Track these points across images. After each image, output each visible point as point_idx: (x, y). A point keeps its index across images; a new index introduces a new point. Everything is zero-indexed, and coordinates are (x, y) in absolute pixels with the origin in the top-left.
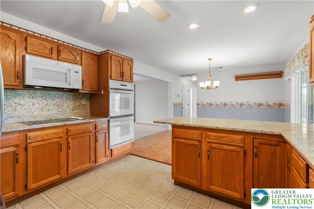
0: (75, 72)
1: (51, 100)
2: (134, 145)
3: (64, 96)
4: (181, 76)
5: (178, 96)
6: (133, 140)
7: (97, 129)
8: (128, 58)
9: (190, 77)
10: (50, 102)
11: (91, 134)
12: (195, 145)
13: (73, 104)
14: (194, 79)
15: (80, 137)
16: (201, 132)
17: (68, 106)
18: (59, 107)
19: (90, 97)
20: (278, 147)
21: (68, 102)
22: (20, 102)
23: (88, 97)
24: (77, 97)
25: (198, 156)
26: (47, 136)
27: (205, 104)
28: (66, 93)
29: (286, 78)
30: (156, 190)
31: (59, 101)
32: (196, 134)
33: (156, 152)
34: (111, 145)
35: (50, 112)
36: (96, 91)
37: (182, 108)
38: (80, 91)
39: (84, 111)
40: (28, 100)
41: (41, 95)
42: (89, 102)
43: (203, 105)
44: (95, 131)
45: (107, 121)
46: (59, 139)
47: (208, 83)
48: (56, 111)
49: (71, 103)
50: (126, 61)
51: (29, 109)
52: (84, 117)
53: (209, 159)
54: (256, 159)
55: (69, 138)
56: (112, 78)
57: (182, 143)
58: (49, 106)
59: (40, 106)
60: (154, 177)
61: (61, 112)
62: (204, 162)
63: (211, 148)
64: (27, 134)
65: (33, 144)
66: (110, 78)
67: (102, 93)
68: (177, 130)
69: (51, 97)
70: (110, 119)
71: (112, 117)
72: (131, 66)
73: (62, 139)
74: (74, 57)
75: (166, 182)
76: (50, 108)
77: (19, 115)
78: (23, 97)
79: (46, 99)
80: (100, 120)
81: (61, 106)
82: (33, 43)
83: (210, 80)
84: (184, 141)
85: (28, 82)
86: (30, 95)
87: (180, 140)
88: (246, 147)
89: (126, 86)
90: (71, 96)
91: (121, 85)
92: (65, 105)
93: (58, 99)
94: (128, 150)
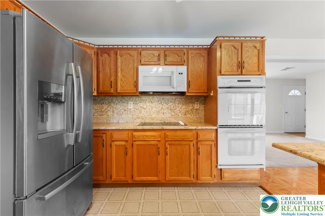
0: (179, 74)
1: (165, 104)
2: (279, 174)
3: (177, 100)
7: (199, 139)
8: (253, 38)
10: (165, 106)
11: (191, 143)
13: (185, 108)
15: (179, 145)
17: (181, 110)
18: (172, 111)
19: (204, 100)
21: (180, 106)
22: (143, 106)
23: (202, 100)
24: (189, 101)
26: (147, 137)
28: (178, 97)
31: (172, 105)
35: (165, 115)
36: (207, 93)
38: (187, 94)
39: (197, 115)
40: (148, 104)
41: (158, 100)
42: (203, 106)
44: (197, 141)
45: (215, 131)
46: (157, 142)
48: (169, 115)
49: (184, 107)
51: (149, 112)
52: (197, 122)
55: (167, 143)
56: (223, 73)
58: (164, 110)
59: (157, 109)
61: (173, 115)
64: (133, 133)
65: (137, 143)
66: (219, 73)
67: (212, 94)
69: (166, 102)
70: (220, 129)
72: (259, 50)
73: (160, 142)
74: (180, 57)
76: (165, 111)
77: (143, 117)
78: (146, 102)
79: (161, 103)
81: (174, 110)
82: (145, 55)
85: (140, 90)
86: (150, 101)
89: (250, 81)
90: (183, 100)
91: (238, 81)
92: (178, 109)
93: (172, 103)
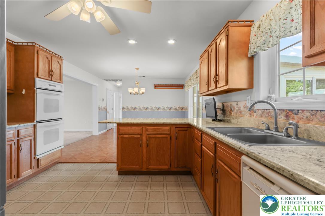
4: (106, 80)
5: (103, 100)
6: (63, 147)
7: (20, 137)
8: (56, 55)
9: (115, 82)
11: (13, 143)
12: (138, 138)
14: (119, 84)
16: (141, 127)
20: (188, 131)
25: (140, 147)
27: (130, 108)
29: (186, 89)
30: (104, 183)
32: (137, 129)
33: (89, 156)
34: (37, 153)
37: (107, 112)
43: (128, 109)
44: (18, 138)
45: (33, 126)
47: (136, 90)
50: (56, 59)
53: (148, 147)
54: (177, 140)
56: (40, 76)
57: (126, 138)
60: (97, 175)
62: (144, 150)
63: (150, 138)
66: (37, 76)
67: (24, 93)
68: (121, 128)
70: (37, 124)
71: (38, 121)
72: (60, 65)
75: (110, 175)
80: (25, 125)
83: (137, 87)
84: (129, 136)
87: (125, 136)
88: (171, 134)
89: (55, 86)
91: (49, 85)
94: (56, 159)
